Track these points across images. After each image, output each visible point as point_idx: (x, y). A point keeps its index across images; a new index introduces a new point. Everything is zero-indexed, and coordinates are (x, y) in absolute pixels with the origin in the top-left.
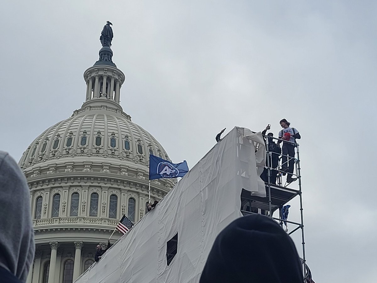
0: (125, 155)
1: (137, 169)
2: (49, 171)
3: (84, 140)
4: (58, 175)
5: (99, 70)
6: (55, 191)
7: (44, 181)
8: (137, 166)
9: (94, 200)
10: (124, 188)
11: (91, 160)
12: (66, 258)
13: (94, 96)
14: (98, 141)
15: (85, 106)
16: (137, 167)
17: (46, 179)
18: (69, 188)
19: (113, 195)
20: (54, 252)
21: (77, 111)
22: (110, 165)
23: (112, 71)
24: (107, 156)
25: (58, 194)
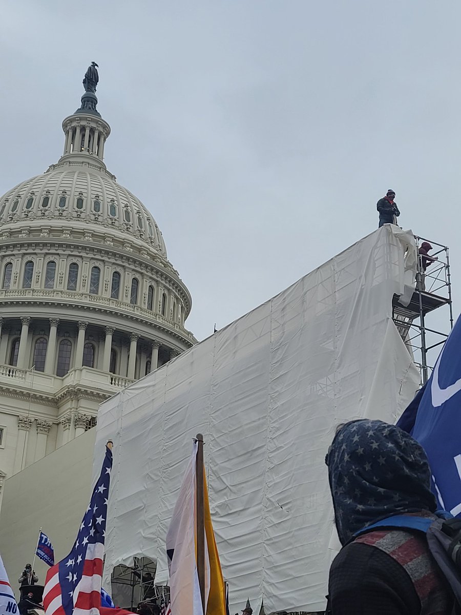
0: (110, 222)
1: (124, 239)
2: (21, 234)
3: (63, 201)
4: (32, 239)
5: (81, 119)
6: (29, 258)
7: (15, 246)
8: (124, 235)
9: (74, 272)
10: (108, 260)
11: (71, 225)
12: (39, 336)
13: (74, 150)
14: (80, 203)
15: (62, 161)
16: (123, 237)
17: (18, 244)
18: (45, 256)
19: (95, 267)
20: (25, 329)
21: (54, 166)
22: (93, 232)
23: (97, 122)
24: (89, 221)
25: (32, 262)
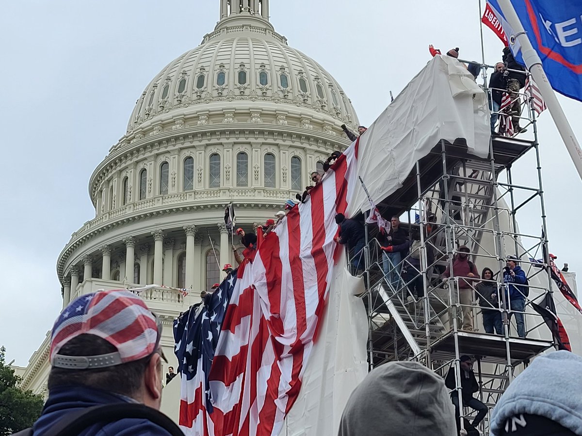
0: (282, 95)
1: (300, 115)
2: (175, 124)
3: (221, 77)
4: (189, 129)
6: (186, 153)
7: (168, 140)
8: (301, 110)
9: (242, 163)
10: (283, 143)
11: (234, 106)
12: (208, 248)
13: (232, 12)
14: (242, 77)
15: (219, 28)
16: (299, 112)
17: (172, 137)
18: (205, 148)
19: (268, 154)
20: (190, 240)
21: (209, 36)
22: (261, 111)
24: (256, 98)
25: (190, 158)
